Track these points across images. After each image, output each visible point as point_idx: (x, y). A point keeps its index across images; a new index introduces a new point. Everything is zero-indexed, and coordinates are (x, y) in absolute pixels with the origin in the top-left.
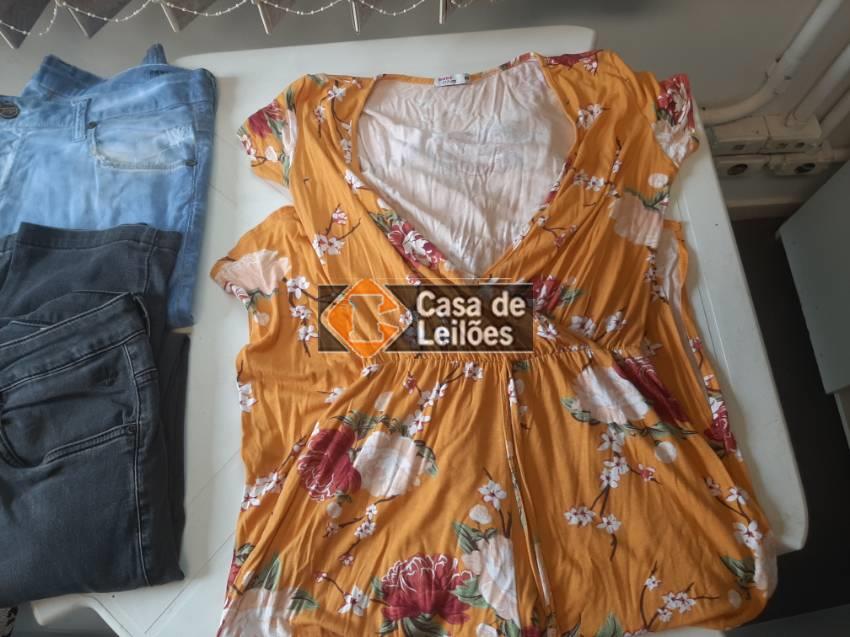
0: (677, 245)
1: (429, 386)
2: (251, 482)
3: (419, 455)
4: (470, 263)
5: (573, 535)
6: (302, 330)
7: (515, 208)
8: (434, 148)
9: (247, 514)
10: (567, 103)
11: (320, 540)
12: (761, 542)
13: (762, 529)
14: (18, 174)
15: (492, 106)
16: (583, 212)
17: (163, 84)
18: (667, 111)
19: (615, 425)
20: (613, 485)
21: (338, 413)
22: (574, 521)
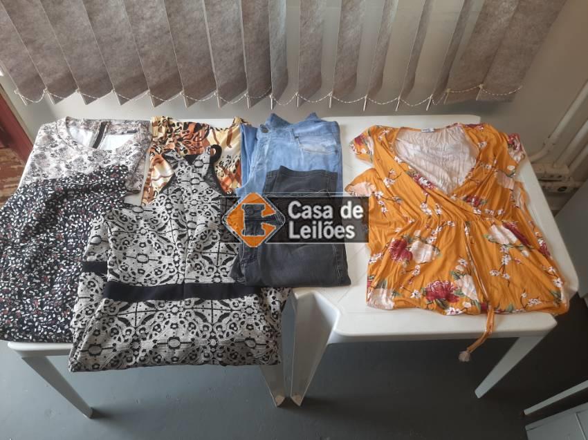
0: (520, 189)
1: (435, 228)
2: (372, 255)
3: (434, 250)
4: (444, 189)
5: (493, 278)
6: (382, 209)
7: (459, 173)
8: (426, 152)
9: (371, 266)
10: (473, 141)
11: (400, 274)
12: (563, 285)
13: (562, 280)
14: (271, 151)
15: (445, 140)
16: (485, 176)
17: (322, 125)
18: (512, 145)
19: (504, 245)
20: (506, 264)
21: (401, 235)
22: (493, 274)
